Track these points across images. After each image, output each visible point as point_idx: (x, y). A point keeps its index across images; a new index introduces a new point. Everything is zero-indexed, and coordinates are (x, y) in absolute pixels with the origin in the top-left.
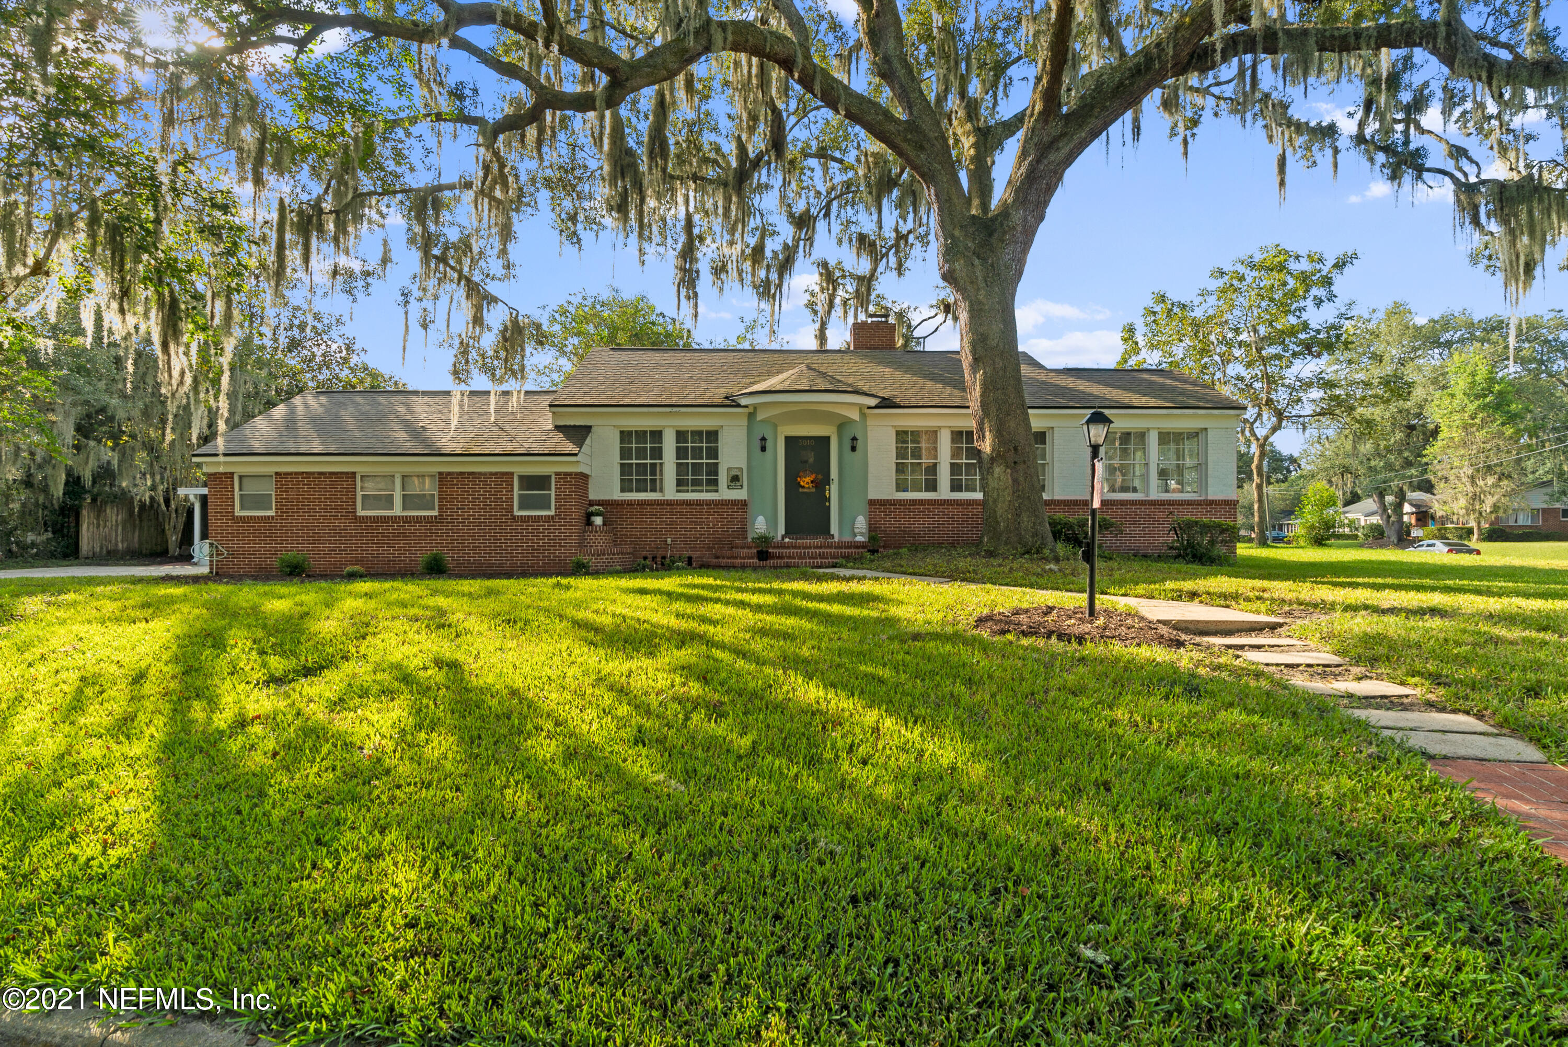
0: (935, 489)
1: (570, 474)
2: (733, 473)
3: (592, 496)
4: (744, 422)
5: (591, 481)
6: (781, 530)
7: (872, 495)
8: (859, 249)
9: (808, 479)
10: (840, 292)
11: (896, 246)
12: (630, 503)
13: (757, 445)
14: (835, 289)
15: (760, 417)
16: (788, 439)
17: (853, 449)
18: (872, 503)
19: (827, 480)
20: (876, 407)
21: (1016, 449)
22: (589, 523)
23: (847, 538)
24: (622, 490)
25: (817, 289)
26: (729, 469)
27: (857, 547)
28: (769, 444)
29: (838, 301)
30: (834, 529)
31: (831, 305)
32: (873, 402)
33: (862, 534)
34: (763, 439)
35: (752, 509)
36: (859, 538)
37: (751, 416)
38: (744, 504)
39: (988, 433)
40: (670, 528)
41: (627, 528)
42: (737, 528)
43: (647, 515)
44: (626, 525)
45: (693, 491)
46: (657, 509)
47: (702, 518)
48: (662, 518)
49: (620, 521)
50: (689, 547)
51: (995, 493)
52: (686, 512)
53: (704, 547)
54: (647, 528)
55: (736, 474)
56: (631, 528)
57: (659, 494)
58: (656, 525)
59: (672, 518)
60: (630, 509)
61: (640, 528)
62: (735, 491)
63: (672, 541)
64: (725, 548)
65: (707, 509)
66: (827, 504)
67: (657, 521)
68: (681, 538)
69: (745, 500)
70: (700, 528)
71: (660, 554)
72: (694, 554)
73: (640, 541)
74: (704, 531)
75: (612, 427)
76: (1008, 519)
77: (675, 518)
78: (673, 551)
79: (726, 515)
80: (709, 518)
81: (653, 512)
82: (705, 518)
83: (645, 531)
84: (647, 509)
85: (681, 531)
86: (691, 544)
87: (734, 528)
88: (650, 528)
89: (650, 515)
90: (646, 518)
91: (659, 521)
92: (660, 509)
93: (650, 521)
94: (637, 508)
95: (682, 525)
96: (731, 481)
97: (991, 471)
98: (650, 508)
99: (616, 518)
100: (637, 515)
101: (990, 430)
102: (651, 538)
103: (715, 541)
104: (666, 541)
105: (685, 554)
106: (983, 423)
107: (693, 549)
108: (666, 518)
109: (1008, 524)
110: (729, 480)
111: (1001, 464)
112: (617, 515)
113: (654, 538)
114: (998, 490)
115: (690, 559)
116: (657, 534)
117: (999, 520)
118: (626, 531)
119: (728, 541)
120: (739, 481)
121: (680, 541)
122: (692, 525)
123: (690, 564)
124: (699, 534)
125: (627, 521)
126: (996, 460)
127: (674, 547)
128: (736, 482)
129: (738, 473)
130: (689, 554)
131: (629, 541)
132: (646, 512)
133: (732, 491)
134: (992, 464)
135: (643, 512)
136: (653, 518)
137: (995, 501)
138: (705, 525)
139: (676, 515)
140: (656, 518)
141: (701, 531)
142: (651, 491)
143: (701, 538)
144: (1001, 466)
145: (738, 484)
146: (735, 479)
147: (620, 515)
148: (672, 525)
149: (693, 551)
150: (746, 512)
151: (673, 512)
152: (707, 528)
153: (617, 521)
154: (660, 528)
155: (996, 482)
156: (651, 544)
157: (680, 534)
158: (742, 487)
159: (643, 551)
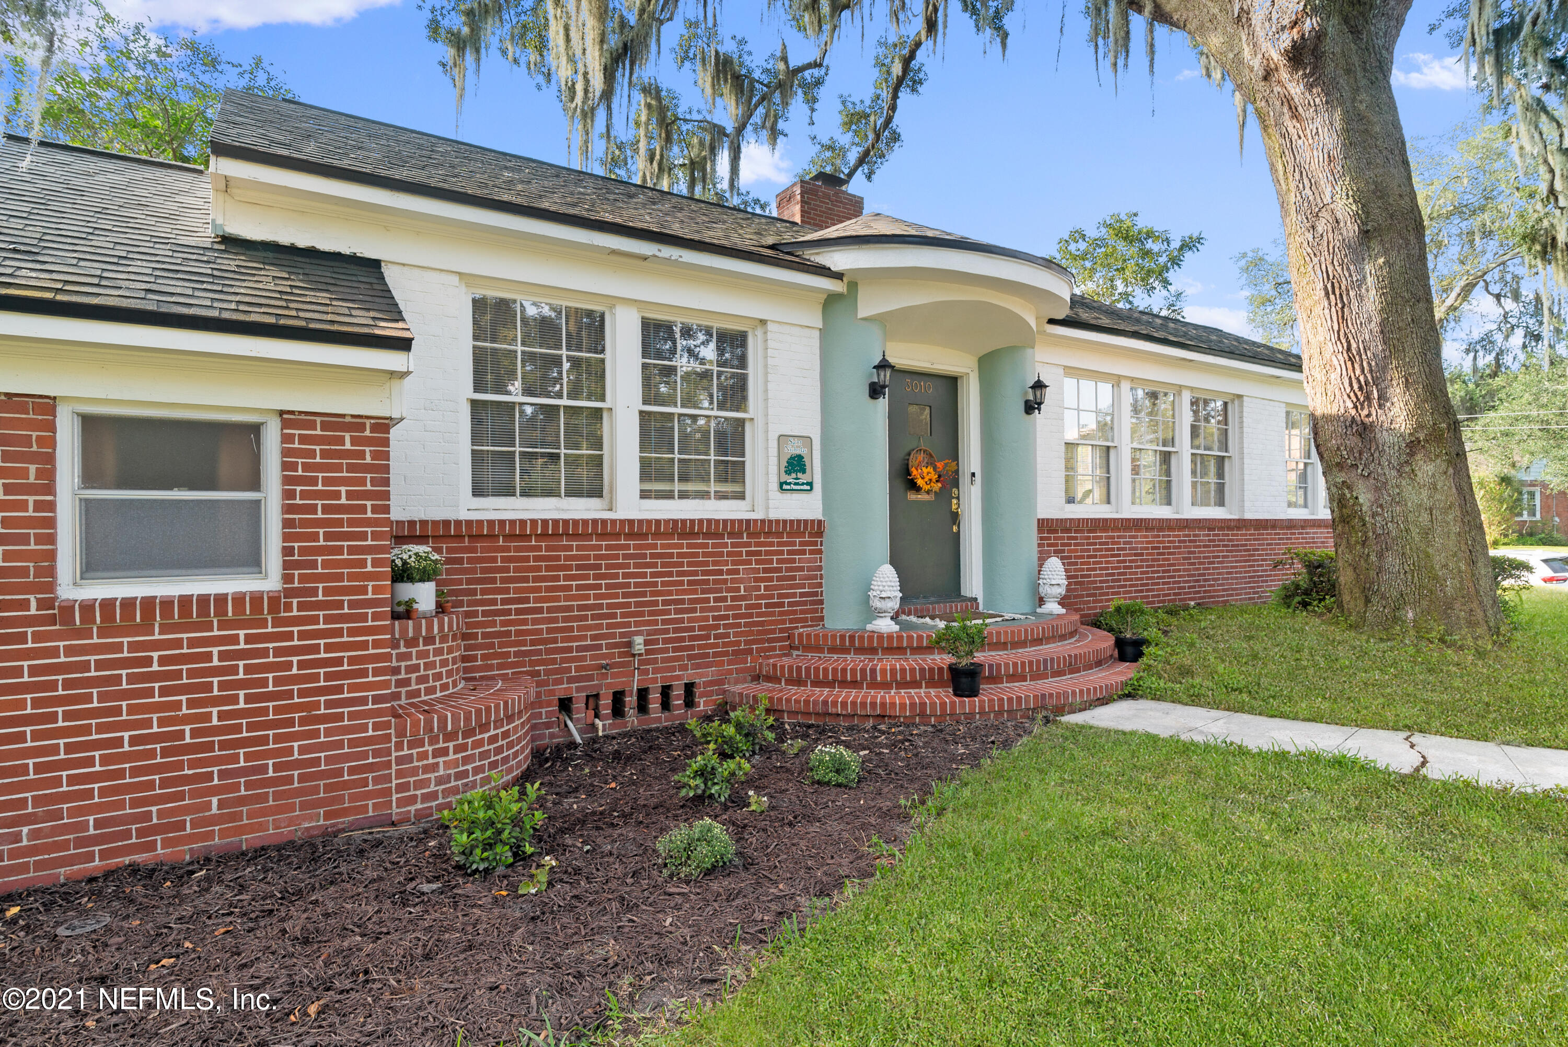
0: (1108, 499)
2: (793, 449)
4: (817, 320)
9: (932, 472)
12: (519, 532)
13: (856, 377)
19: (955, 476)
24: (478, 491)
26: (781, 438)
30: (972, 586)
33: (1056, 598)
34: (885, 366)
35: (834, 542)
38: (817, 530)
39: (1398, 391)
40: (637, 604)
41: (508, 612)
42: (802, 595)
43: (570, 568)
44: (504, 602)
45: (683, 495)
46: (599, 548)
47: (720, 572)
48: (616, 576)
49: (484, 592)
50: (690, 657)
51: (1425, 517)
52: (680, 555)
53: (726, 654)
54: (569, 609)
55: (798, 452)
56: (519, 612)
57: (594, 502)
58: (597, 597)
59: (644, 575)
60: (517, 549)
61: (550, 610)
62: (796, 496)
63: (646, 643)
64: (774, 648)
65: (734, 545)
66: (955, 529)
67: (599, 587)
68: (666, 631)
69: (820, 522)
70: (716, 600)
71: (608, 686)
72: (701, 675)
73: (549, 651)
74: (728, 608)
75: (455, 279)
76: (1460, 571)
77: (653, 575)
78: (646, 672)
79: (779, 561)
80: (737, 572)
81: (588, 557)
82: (729, 572)
83: (565, 619)
84: (570, 548)
85: (668, 612)
86: (692, 648)
87: (794, 595)
88: (581, 608)
89: (579, 567)
90: (567, 578)
91: (608, 586)
92: (608, 548)
93: (579, 587)
94: (539, 548)
95: (670, 593)
96: (788, 472)
97: (1407, 469)
98: (579, 548)
99: (469, 582)
100: (539, 569)
101: (1407, 384)
102: (584, 638)
103: (751, 633)
104: (629, 644)
105: (679, 678)
106: (1384, 369)
107: (700, 660)
108: (626, 576)
109: (1461, 582)
110: (783, 469)
111: (1437, 456)
112: (473, 571)
113: (594, 638)
114: (1431, 509)
115: (689, 688)
116: (600, 627)
117: (1440, 573)
118: (503, 624)
119: (782, 631)
120: (804, 472)
121: (665, 641)
122: (695, 592)
123: (689, 702)
124: (715, 618)
125: (507, 591)
126: (1423, 447)
127: (648, 662)
128: (800, 475)
129: (803, 451)
130: (689, 675)
131: (517, 654)
132: (567, 558)
133: (788, 496)
134: (1412, 454)
135: (558, 558)
136: (587, 577)
137: (1426, 533)
138: (729, 590)
139: (654, 565)
140: (596, 577)
141: (718, 609)
142: (568, 494)
143: (717, 627)
144: (1438, 461)
145: (804, 478)
146: (796, 464)
147: (484, 571)
148: (644, 594)
149: (698, 666)
150: (820, 552)
151: (644, 556)
152: (733, 599)
153: (473, 592)
154: (609, 606)
155: (1425, 493)
156: (583, 658)
157: (664, 622)
158: (811, 489)
159: (559, 682)
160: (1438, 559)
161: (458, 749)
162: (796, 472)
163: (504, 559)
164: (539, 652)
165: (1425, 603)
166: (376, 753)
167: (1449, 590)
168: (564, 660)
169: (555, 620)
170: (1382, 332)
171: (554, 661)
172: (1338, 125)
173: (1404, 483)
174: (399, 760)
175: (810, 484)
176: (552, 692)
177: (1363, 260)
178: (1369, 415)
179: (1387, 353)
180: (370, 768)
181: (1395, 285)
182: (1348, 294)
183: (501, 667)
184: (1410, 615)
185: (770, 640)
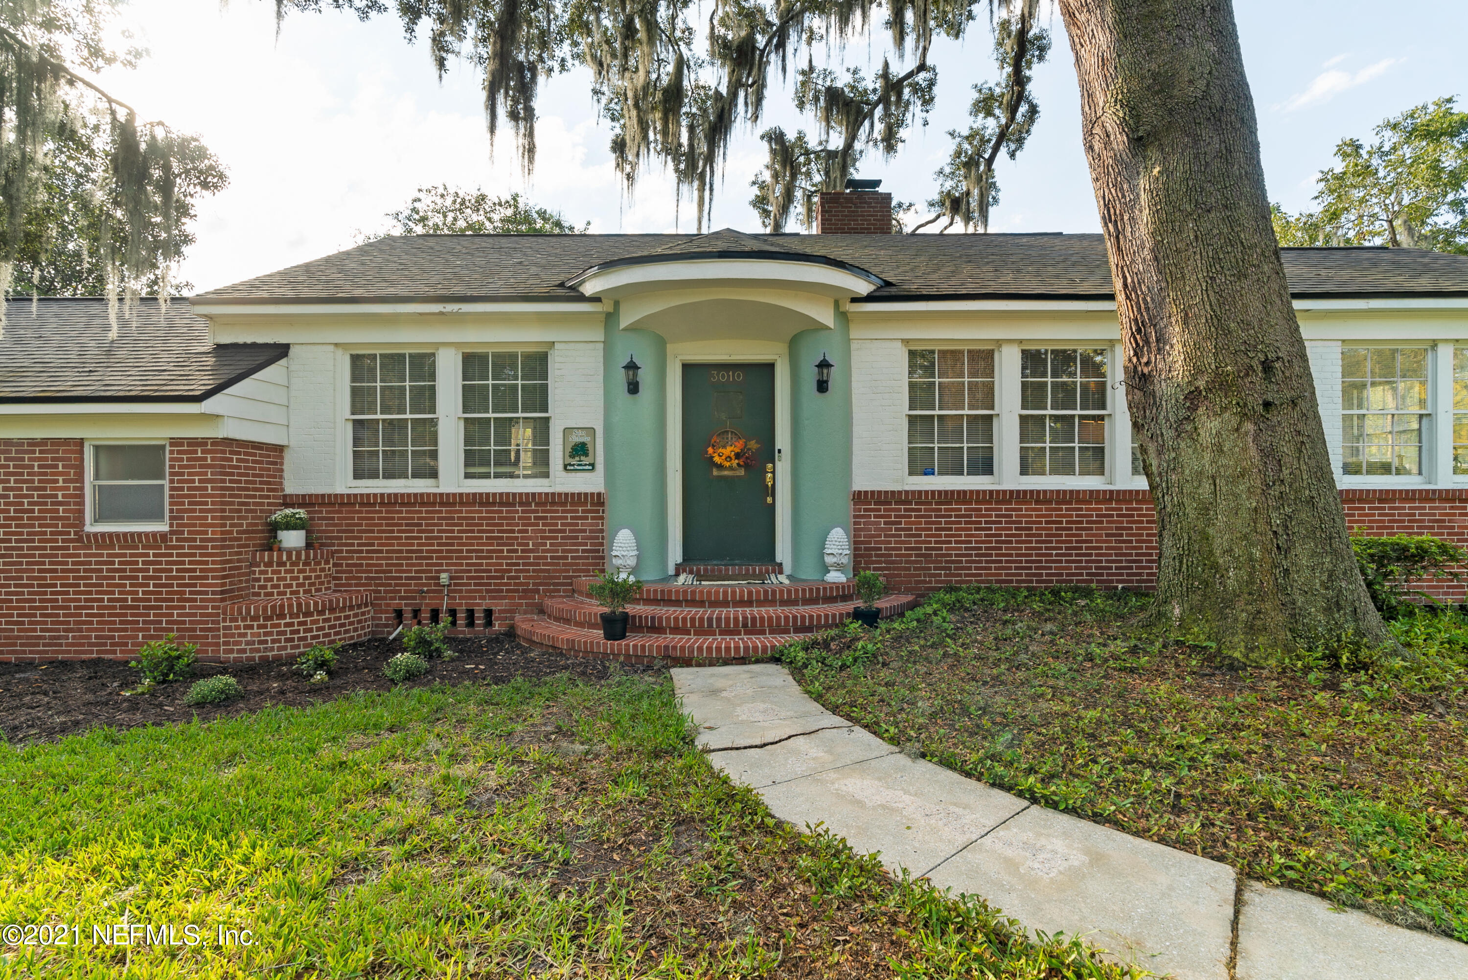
0: (988, 469)
1: (201, 442)
2: (576, 438)
3: (291, 487)
4: (599, 335)
5: (288, 457)
6: (675, 554)
7: (862, 482)
8: (828, 110)
9: (728, 451)
10: (802, 182)
11: (884, 100)
12: (367, 501)
13: (621, 378)
14: (794, 177)
15: (625, 321)
16: (688, 368)
17: (822, 386)
18: (860, 498)
19: (769, 453)
20: (870, 298)
21: (1267, 367)
22: (270, 543)
23: (809, 573)
24: (357, 475)
25: (767, 176)
26: (567, 431)
27: (830, 599)
28: (646, 377)
29: (798, 194)
30: (783, 552)
31: (788, 197)
32: (863, 287)
33: (840, 567)
34: (632, 367)
35: (614, 510)
36: (835, 577)
37: (610, 318)
38: (597, 501)
39: (1177, 329)
40: (448, 551)
41: (361, 552)
42: (584, 551)
43: (401, 525)
44: (359, 545)
45: (497, 476)
46: (421, 512)
47: (513, 531)
48: (432, 531)
49: (347, 538)
50: (488, 591)
51: (1206, 487)
52: (480, 518)
53: (517, 591)
54: (401, 551)
55: (582, 440)
56: (368, 552)
57: (430, 482)
58: (419, 545)
59: (453, 531)
60: (367, 512)
61: (387, 552)
62: (579, 474)
63: (451, 578)
64: (559, 591)
65: (523, 512)
66: (769, 500)
67: (421, 538)
68: (470, 571)
69: (599, 494)
70: (508, 551)
71: (427, 605)
72: (496, 605)
73: (387, 578)
74: (518, 558)
75: (332, 348)
76: (1251, 559)
77: (459, 531)
78: (454, 598)
79: (562, 524)
80: (527, 531)
81: (413, 518)
82: (520, 531)
83: (398, 558)
84: (401, 512)
85: (471, 558)
86: (490, 584)
87: (577, 551)
88: (408, 551)
89: (407, 525)
90: (399, 531)
91: (427, 538)
92: (427, 512)
93: (407, 538)
94: (381, 512)
95: (472, 545)
96: (572, 456)
97: (1189, 428)
98: (407, 512)
99: (338, 531)
100: (381, 525)
101: (1186, 321)
102: (410, 571)
103: (539, 577)
104: (438, 578)
105: (479, 605)
106: (1161, 304)
107: (496, 594)
108: (439, 531)
109: (1251, 575)
110: (567, 454)
111: (1224, 409)
112: (341, 525)
113: (416, 572)
114: (1214, 478)
115: (489, 613)
116: (421, 565)
117: (1221, 561)
118: (359, 558)
119: (565, 578)
120: (587, 455)
121: (468, 578)
122: (492, 545)
123: (489, 623)
124: (507, 564)
125: (361, 538)
126: (1206, 398)
127: (455, 591)
128: (583, 458)
129: (586, 439)
130: (486, 604)
131: (366, 578)
132: (399, 518)
133: (573, 475)
134: (1194, 408)
135: (393, 518)
136: (412, 531)
137: (1205, 510)
138: (519, 545)
139: (461, 525)
140: (419, 531)
141: (511, 558)
142: (414, 477)
143: (510, 571)
144: (1226, 415)
145: (586, 460)
146: (580, 450)
147: (347, 525)
148: (452, 545)
149: (494, 598)
150: (602, 518)
151: (453, 518)
152: (523, 551)
153: (341, 538)
154: (428, 551)
155: (1207, 456)
156: (409, 585)
157: (467, 565)
158: (593, 468)
159: (394, 598)
160: (1220, 543)
161: (259, 627)
162: (580, 456)
163: (359, 518)
164: (380, 578)
165: (1196, 598)
166: (213, 622)
167: (1231, 584)
168: (396, 585)
169: (391, 558)
170: (1156, 259)
171: (390, 585)
172: (1109, 20)
173: (1183, 445)
174: (225, 628)
175: (593, 465)
176: (388, 605)
177: (1138, 173)
178: (1147, 364)
179: (1163, 285)
180: (209, 630)
181: (1173, 197)
182: (1122, 219)
183: (356, 585)
184: (1177, 611)
185: (555, 584)
